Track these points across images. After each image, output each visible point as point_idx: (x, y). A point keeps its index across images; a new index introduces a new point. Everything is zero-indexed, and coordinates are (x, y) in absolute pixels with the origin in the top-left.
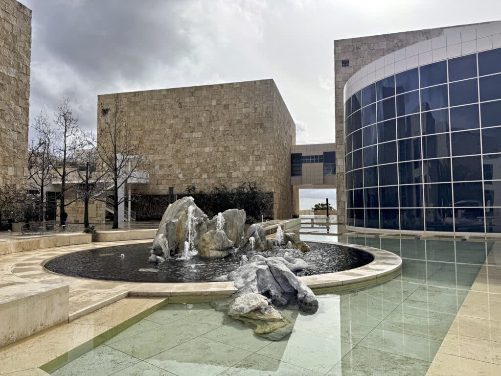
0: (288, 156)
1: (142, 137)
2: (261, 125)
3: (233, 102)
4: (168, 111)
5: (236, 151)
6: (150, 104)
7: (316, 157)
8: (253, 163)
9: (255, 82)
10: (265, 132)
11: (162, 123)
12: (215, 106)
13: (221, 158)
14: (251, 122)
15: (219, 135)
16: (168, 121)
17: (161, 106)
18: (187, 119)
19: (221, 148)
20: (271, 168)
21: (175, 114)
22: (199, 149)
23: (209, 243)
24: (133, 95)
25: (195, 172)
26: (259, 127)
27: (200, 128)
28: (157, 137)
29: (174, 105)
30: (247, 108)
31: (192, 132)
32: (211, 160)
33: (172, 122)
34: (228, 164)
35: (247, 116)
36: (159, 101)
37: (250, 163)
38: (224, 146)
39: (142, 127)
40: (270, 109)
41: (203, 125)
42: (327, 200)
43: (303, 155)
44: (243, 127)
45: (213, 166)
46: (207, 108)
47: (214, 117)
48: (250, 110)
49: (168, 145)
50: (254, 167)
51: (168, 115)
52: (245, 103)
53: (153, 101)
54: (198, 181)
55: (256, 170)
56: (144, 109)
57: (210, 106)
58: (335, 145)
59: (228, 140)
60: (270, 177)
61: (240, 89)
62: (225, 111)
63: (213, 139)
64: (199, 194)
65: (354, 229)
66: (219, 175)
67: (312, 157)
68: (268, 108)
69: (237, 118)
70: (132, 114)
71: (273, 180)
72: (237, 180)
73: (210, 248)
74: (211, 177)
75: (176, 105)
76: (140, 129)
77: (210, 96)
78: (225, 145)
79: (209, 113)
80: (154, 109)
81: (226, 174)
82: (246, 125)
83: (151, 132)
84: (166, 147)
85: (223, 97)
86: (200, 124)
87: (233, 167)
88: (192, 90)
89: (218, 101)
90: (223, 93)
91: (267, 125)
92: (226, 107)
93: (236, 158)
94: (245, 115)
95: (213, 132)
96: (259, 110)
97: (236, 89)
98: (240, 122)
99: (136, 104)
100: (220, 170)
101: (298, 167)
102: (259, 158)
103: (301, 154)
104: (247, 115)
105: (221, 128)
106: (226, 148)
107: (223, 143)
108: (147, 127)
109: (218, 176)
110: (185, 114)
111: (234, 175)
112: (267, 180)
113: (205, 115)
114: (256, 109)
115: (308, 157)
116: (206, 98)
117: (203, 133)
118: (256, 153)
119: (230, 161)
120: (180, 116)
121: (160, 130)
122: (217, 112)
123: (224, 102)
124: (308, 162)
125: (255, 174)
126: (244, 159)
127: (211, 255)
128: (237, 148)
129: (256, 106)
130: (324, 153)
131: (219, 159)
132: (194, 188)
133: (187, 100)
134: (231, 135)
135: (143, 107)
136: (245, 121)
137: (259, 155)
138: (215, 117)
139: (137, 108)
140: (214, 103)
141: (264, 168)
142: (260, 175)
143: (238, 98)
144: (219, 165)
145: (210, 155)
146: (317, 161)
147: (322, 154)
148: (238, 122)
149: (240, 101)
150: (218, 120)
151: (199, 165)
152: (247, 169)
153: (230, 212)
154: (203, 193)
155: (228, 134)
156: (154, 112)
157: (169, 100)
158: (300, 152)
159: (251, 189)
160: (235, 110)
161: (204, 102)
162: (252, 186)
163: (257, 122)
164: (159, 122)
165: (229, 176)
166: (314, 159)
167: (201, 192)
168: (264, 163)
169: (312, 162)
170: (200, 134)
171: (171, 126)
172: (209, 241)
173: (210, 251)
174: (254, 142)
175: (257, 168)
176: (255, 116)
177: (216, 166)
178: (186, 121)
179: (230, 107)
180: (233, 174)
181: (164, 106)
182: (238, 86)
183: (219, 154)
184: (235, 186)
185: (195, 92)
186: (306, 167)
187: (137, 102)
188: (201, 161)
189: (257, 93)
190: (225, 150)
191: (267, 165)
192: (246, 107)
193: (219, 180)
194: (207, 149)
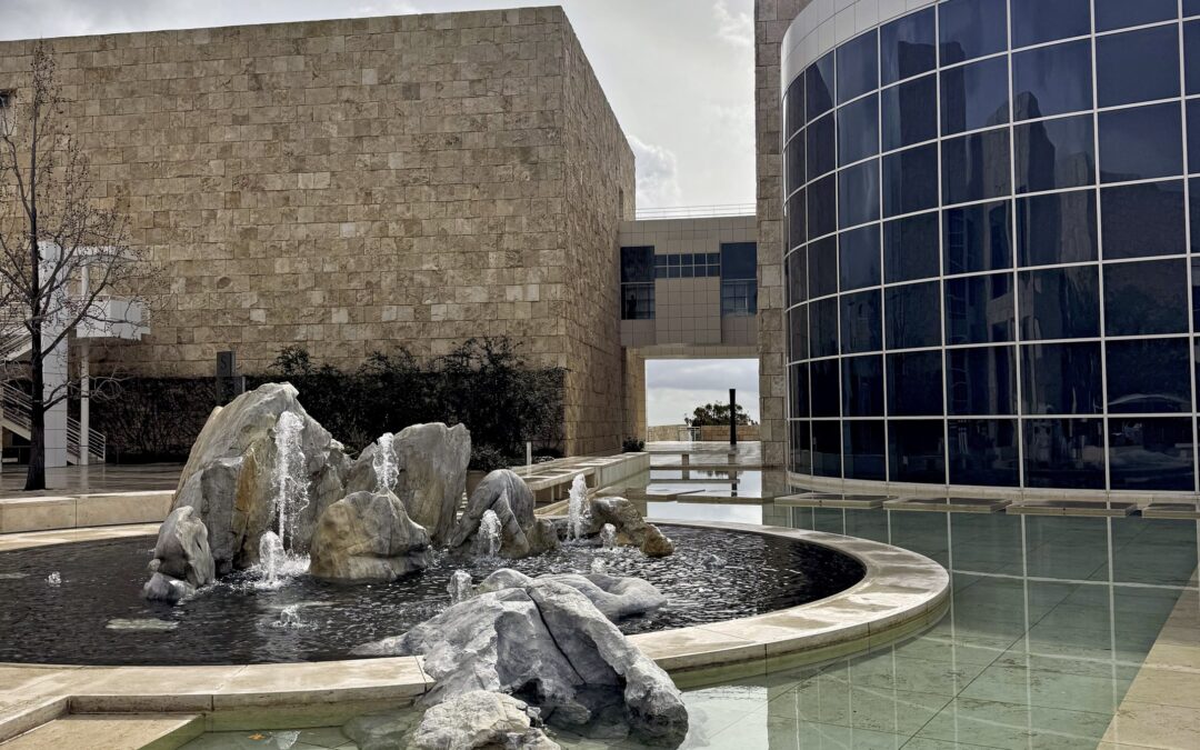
0: (612, 254)
1: (126, 187)
2: (525, 152)
3: (433, 78)
4: (217, 101)
5: (443, 235)
6: (153, 76)
7: (700, 258)
8: (500, 276)
9: (504, 14)
10: (536, 176)
11: (195, 140)
12: (372, 89)
13: (394, 258)
14: (492, 142)
15: (387, 183)
16: (214, 135)
17: (193, 83)
18: (279, 130)
19: (393, 226)
20: (557, 291)
21: (240, 113)
22: (321, 227)
23: (347, 533)
24: (96, 45)
25: (306, 302)
26: (516, 161)
27: (324, 157)
28: (180, 186)
29: (236, 80)
30: (478, 96)
31: (297, 171)
32: (360, 263)
33: (229, 136)
34: (418, 278)
35: (479, 125)
36: (184, 67)
37: (490, 276)
38: (405, 221)
39: (126, 154)
40: (553, 104)
41: (332, 149)
42: (732, 392)
43: (657, 252)
44: (467, 159)
45: (368, 283)
46: (346, 94)
47: (369, 125)
48: (491, 104)
49: (213, 214)
50: (500, 288)
51: (214, 114)
52: (472, 82)
53: (166, 67)
54: (318, 332)
55: (510, 297)
56: (133, 92)
57: (358, 88)
58: (757, 221)
59: (417, 200)
60: (553, 321)
61: (457, 34)
62: (405, 105)
63: (369, 194)
64: (320, 375)
65: (812, 483)
66: (388, 314)
67: (687, 258)
68: (545, 99)
69: (447, 128)
70: (94, 109)
71: (562, 331)
72: (448, 330)
73: (351, 550)
74: (360, 318)
75: (241, 83)
76: (119, 159)
77: (357, 56)
78: (408, 215)
79: (354, 111)
80: (169, 94)
81: (411, 310)
82: (477, 154)
83: (157, 169)
84: (208, 220)
85: (400, 58)
86: (323, 146)
87: (433, 287)
88: (294, 35)
89: (382, 70)
90: (398, 45)
91: (543, 153)
92: (410, 91)
93: (442, 259)
94: (474, 121)
95: (366, 175)
96: (518, 105)
97: (441, 34)
98: (455, 141)
99: (106, 74)
100: (391, 297)
101: (642, 289)
102: (518, 260)
103: (651, 248)
104: (479, 118)
105: (394, 161)
106: (410, 224)
107: (399, 209)
108: (142, 153)
109: (385, 316)
110: (273, 113)
111: (438, 312)
112: (544, 331)
113: (339, 117)
114: (507, 101)
115: (674, 259)
116: (344, 60)
117: (333, 174)
118: (508, 242)
119: (425, 267)
120: (257, 118)
121: (187, 163)
122: (382, 107)
123: (403, 77)
124: (674, 274)
125: (505, 311)
126: (469, 264)
127: (354, 574)
128: (447, 225)
129: (507, 93)
130: (724, 246)
131: (388, 261)
132: (304, 356)
133: (281, 65)
134: (428, 184)
135: (129, 88)
136: (473, 140)
137: (517, 252)
138: (375, 125)
139: (111, 90)
140: (370, 77)
141: (534, 293)
142: (520, 315)
143: (450, 63)
144: (388, 281)
145: (357, 247)
146: (700, 273)
147: (716, 249)
148: (449, 143)
149: (456, 73)
150: (385, 133)
151: (319, 279)
152: (478, 295)
153: (420, 432)
154: (334, 374)
155: (416, 180)
156: (168, 103)
157: (219, 65)
158: (647, 244)
159: (494, 359)
160: (441, 103)
161: (337, 74)
162: (496, 350)
163: (508, 144)
164: (184, 136)
165: (422, 315)
166: (692, 265)
167: (327, 368)
168: (533, 276)
169: (687, 274)
170: (322, 180)
171: (226, 149)
172: (347, 528)
173: (351, 561)
174: (502, 209)
175: (513, 293)
176: (506, 123)
177: (378, 284)
178: (276, 134)
179: (423, 92)
180: (434, 310)
181: (201, 84)
182: (449, 25)
183: (388, 247)
184: (442, 348)
185: (304, 40)
186: (666, 290)
187: (110, 69)
188: (328, 268)
189: (509, 49)
190: (407, 230)
191: (545, 282)
192: (474, 96)
193: (387, 330)
194: (347, 229)
